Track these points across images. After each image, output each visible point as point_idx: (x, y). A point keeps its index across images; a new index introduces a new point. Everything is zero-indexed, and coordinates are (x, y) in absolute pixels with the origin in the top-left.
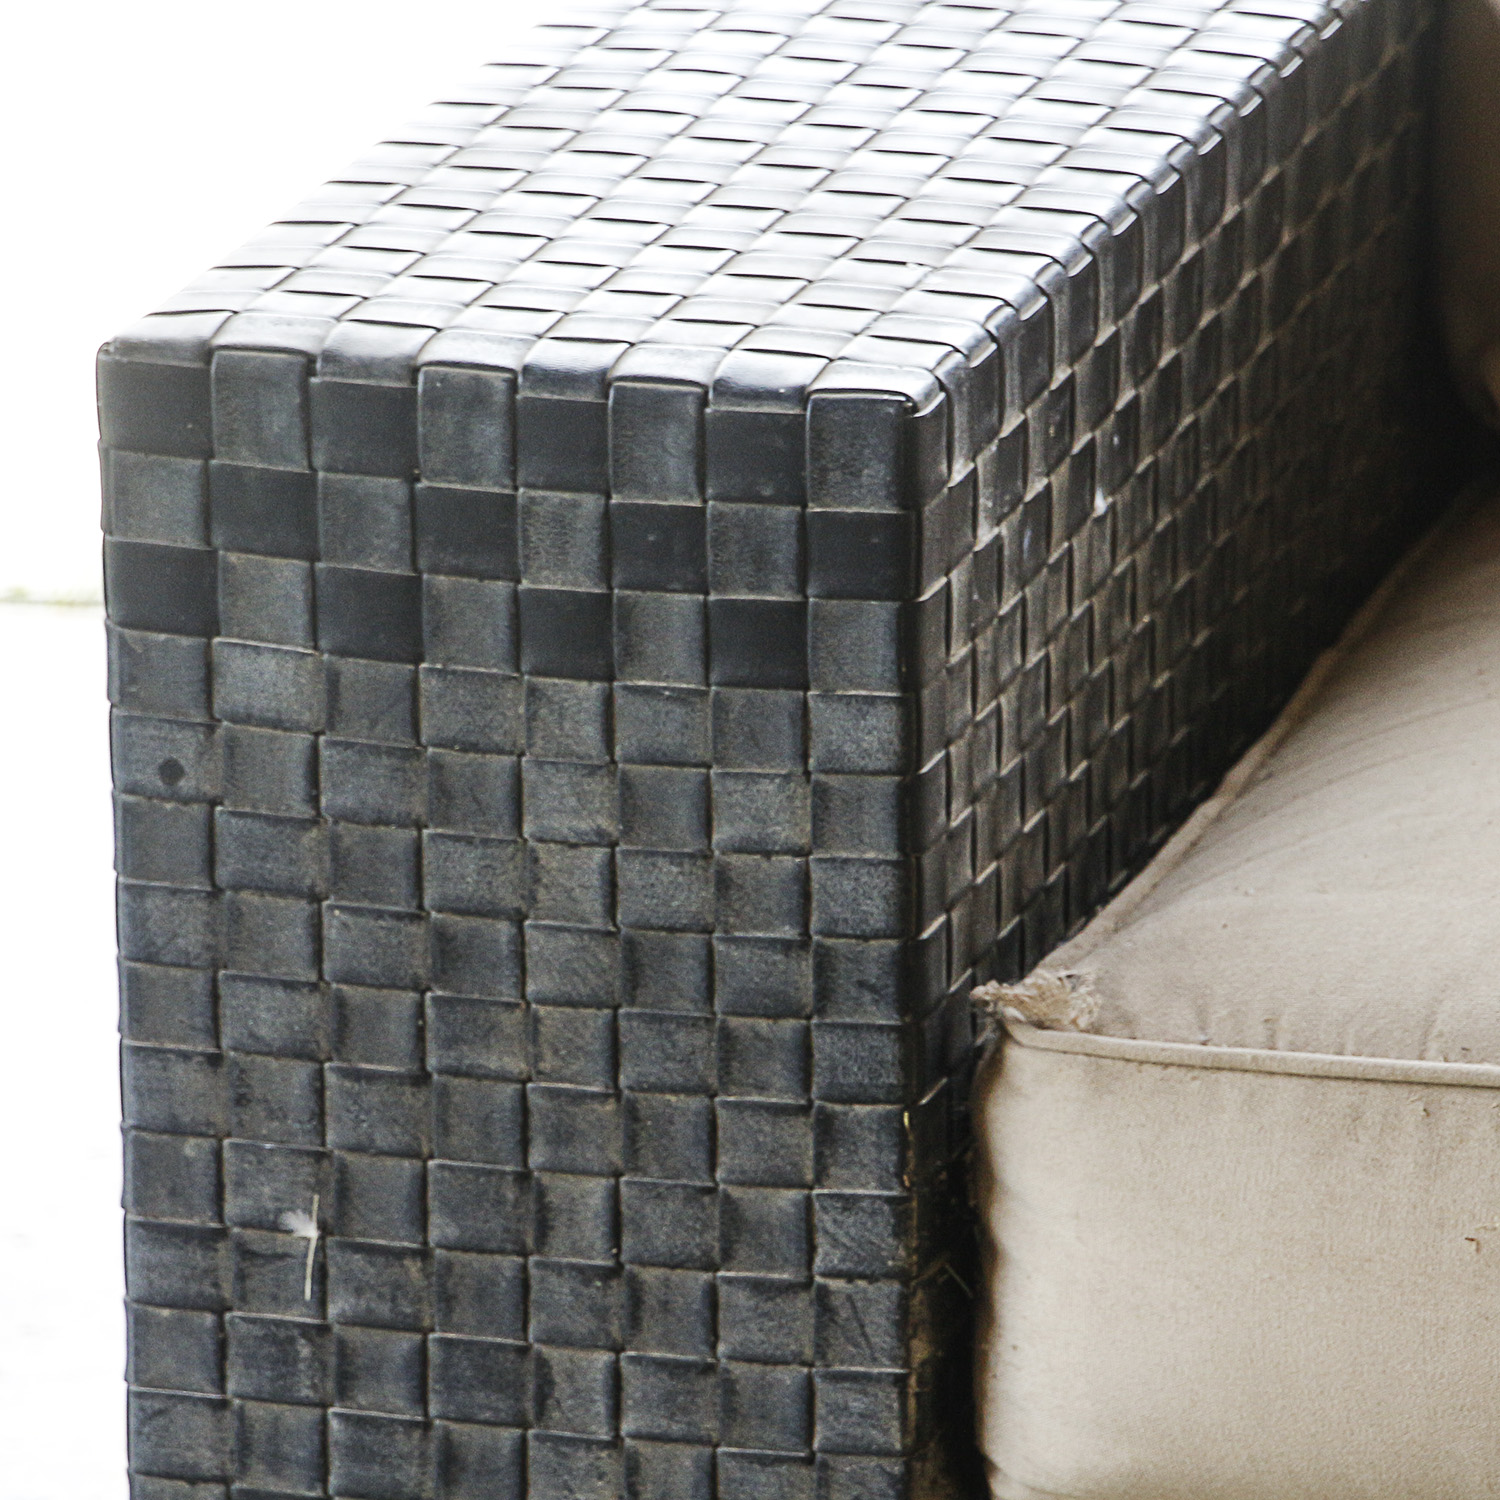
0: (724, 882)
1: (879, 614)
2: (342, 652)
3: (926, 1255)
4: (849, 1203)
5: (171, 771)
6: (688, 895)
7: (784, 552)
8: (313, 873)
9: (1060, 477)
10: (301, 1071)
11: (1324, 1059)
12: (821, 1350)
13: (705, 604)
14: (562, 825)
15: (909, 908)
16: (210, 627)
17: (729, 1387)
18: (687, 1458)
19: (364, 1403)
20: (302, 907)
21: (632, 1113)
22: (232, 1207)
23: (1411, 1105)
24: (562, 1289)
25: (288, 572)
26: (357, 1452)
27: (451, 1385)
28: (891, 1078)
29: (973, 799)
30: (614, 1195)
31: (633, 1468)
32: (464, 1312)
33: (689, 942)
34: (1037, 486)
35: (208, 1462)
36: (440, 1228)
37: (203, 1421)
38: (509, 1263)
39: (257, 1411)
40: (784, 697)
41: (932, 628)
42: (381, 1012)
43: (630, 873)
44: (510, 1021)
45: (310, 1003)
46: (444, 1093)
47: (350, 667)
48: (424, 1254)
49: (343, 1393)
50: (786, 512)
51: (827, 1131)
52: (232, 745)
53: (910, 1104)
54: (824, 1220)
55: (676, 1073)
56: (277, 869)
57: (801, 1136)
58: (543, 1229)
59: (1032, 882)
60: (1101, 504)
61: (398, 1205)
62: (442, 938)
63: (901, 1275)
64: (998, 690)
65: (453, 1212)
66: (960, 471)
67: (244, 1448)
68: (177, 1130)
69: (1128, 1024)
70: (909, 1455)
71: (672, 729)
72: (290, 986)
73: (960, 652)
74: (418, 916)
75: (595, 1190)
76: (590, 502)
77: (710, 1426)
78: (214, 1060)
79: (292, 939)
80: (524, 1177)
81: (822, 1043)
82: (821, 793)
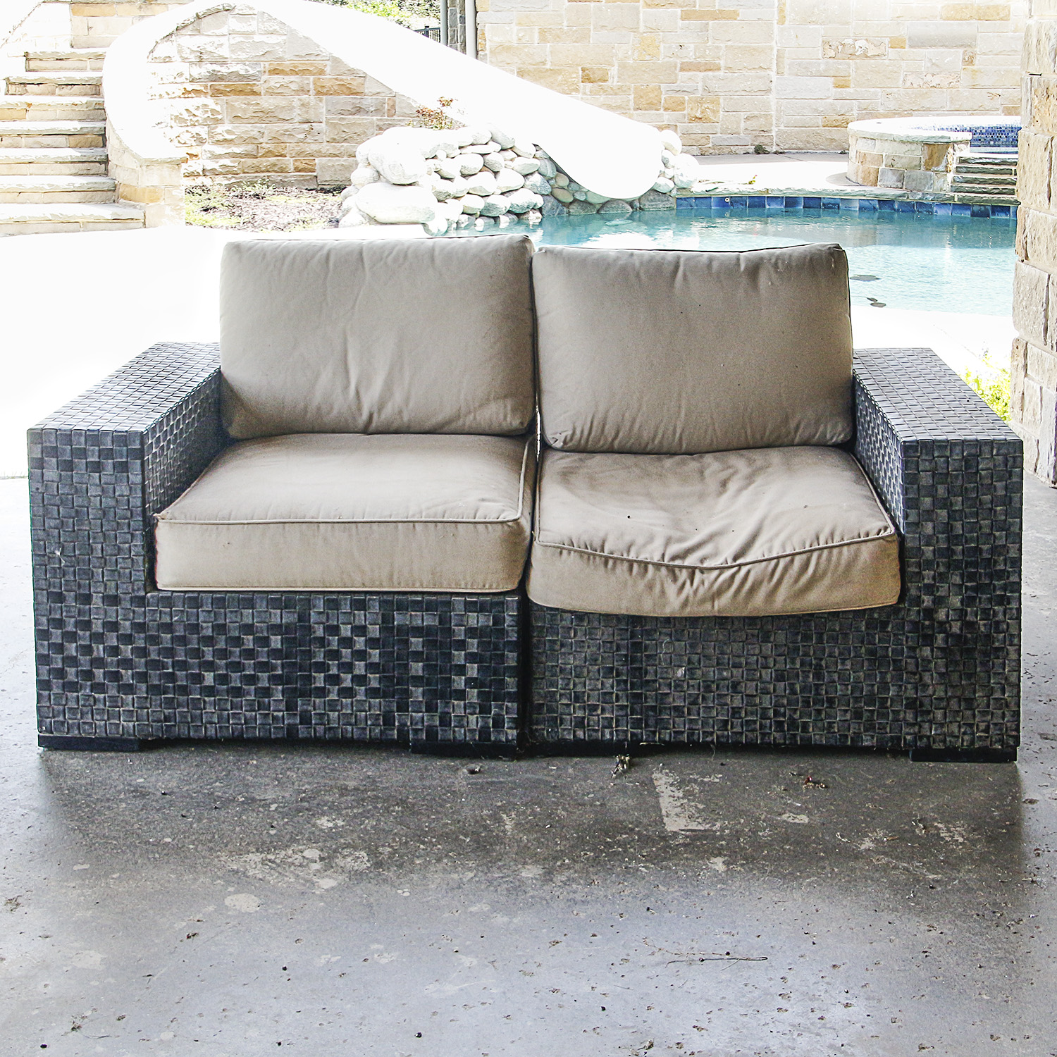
0: (117, 501)
1: (138, 462)
2: (62, 471)
3: (147, 552)
4: (136, 546)
5: (37, 489)
6: (112, 503)
7: (125, 453)
8: (58, 502)
9: (165, 443)
10: (57, 531)
11: (202, 522)
12: (132, 567)
13: (114, 461)
14: (94, 494)
15: (144, 503)
16: (43, 468)
17: (119, 573)
18: (113, 583)
19: (67, 578)
20: (56, 508)
21: (104, 535)
22: (47, 550)
23: (215, 527)
24: (95, 560)
25: (54, 460)
26: (66, 585)
27: (79, 575)
28: (141, 527)
29: (153, 487)
30: (102, 547)
31: (106, 585)
32: (81, 564)
33: (112, 509)
34: (162, 444)
35: (44, 587)
36: (77, 552)
37: (44, 582)
38: (87, 557)
39: (52, 580)
40: (125, 474)
41: (146, 464)
42: (68, 522)
43: (103, 500)
44: (87, 522)
45: (58, 521)
46: (78, 534)
47: (63, 473)
48: (75, 556)
49: (64, 576)
50: (125, 448)
51: (132, 535)
52: (46, 485)
53: (144, 531)
54: (132, 548)
55: (110, 528)
56: (52, 502)
57: (129, 536)
58: (92, 553)
59: (163, 499)
60: (172, 447)
61: (71, 549)
62: (77, 511)
63: (144, 556)
64: (157, 472)
65: (79, 550)
66: (150, 442)
67: (49, 586)
68: (39, 540)
69: (175, 519)
70: (146, 580)
71: (109, 479)
72: (55, 519)
73: (150, 467)
74: (73, 508)
75: (100, 546)
76: (97, 448)
77: (117, 578)
78: (44, 530)
79: (55, 513)
80: (89, 544)
81: (132, 523)
82: (131, 488)
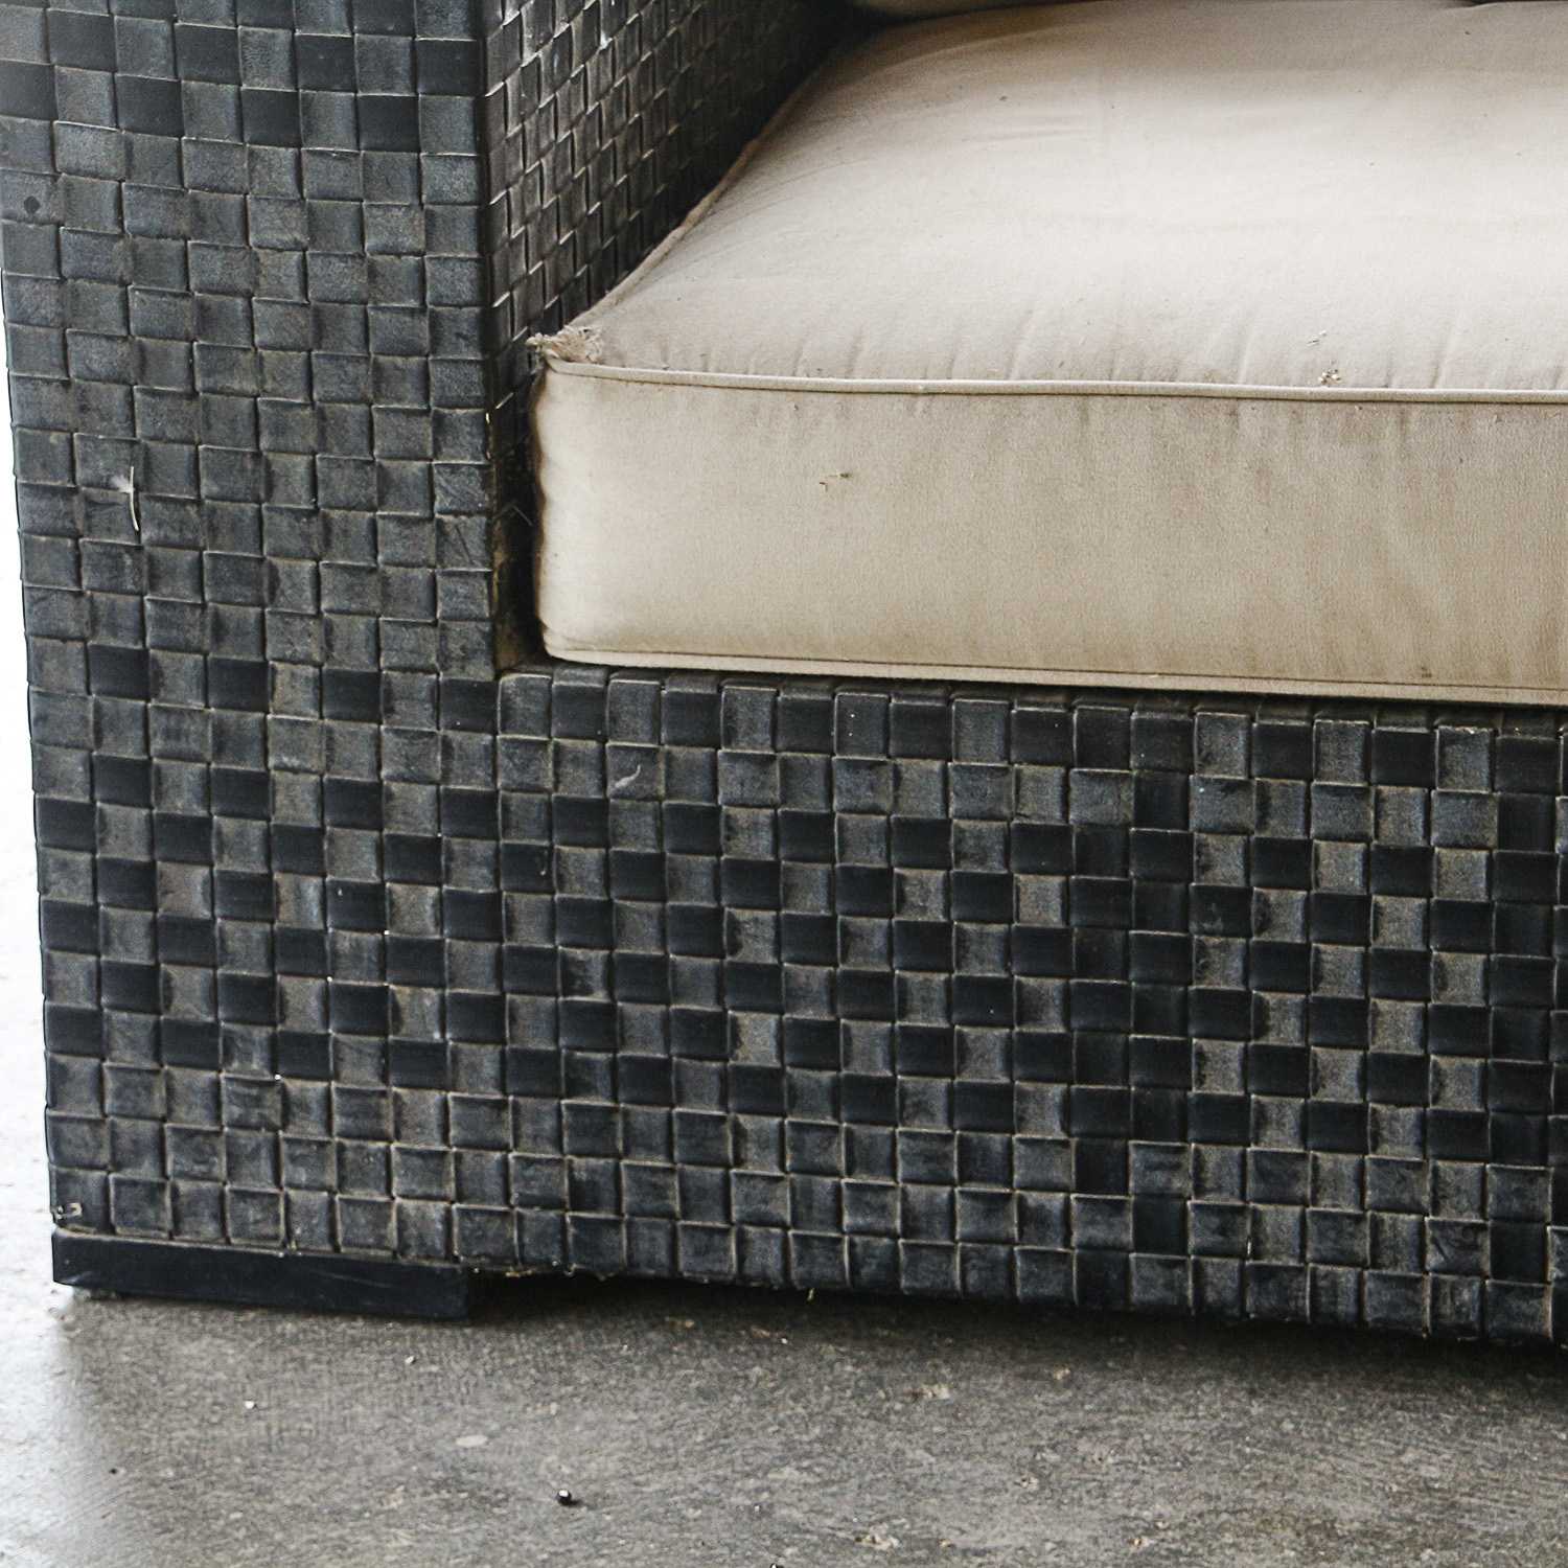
0: (373, 273)
1: (463, 103)
2: (134, 130)
3: (502, 500)
4: (454, 469)
5: (32, 205)
6: (351, 281)
7: (403, 66)
8: (121, 269)
9: (577, 24)
10: (119, 392)
11: (736, 377)
12: (440, 558)
13: (356, 99)
14: (272, 237)
15: (486, 288)
16: (52, 115)
17: (385, 581)
18: (361, 623)
19: (165, 593)
20: (115, 289)
21: (321, 416)
22: (79, 475)
23: (787, 402)
24: (284, 523)
25: (99, 78)
26: (161, 622)
27: (218, 582)
28: (477, 393)
29: (525, 222)
30: (313, 464)
31: (329, 629)
32: (225, 537)
33: (353, 310)
34: (562, 28)
35: (73, 628)
36: (207, 487)
37: (69, 604)
38: (250, 508)
39: (100, 597)
40: (406, 157)
41: (495, 114)
42: (167, 354)
43: (315, 267)
44: (246, 359)
45: (123, 349)
46: (206, 403)
47: (139, 139)
48: (198, 502)
49: (153, 587)
50: (403, 41)
51: (439, 424)
52: (69, 188)
53: (490, 408)
54: (439, 479)
55: (347, 390)
56: (98, 266)
57: (425, 428)
58: (270, 487)
59: (566, 275)
60: (604, 42)
61: (182, 476)
62: (202, 308)
63: (488, 513)
64: (540, 155)
65: (215, 477)
66: (510, 16)
67: (94, 620)
68: (45, 427)
69: (621, 359)
70: (493, 619)
71: (338, 177)
72: (109, 338)
73: (513, 129)
74: (187, 295)
75: (302, 461)
76: (283, 35)
77: (375, 604)
78: (66, 384)
79: (111, 309)
80: (257, 455)
81: (436, 371)
82: (430, 217)
